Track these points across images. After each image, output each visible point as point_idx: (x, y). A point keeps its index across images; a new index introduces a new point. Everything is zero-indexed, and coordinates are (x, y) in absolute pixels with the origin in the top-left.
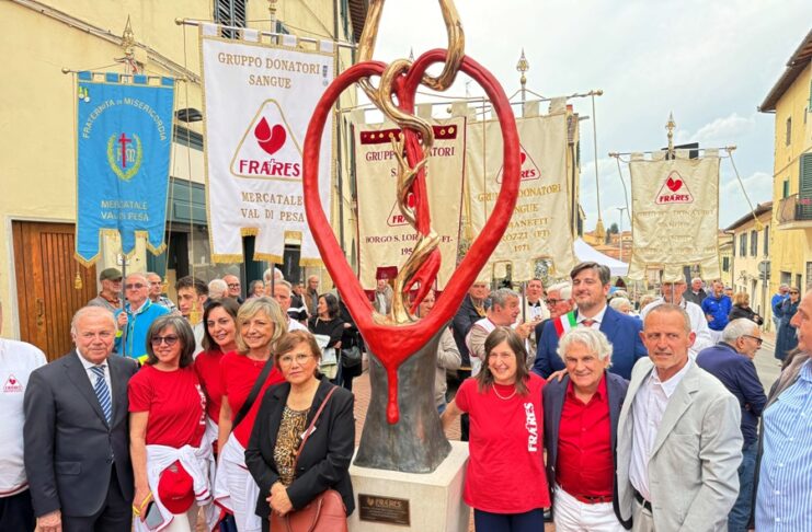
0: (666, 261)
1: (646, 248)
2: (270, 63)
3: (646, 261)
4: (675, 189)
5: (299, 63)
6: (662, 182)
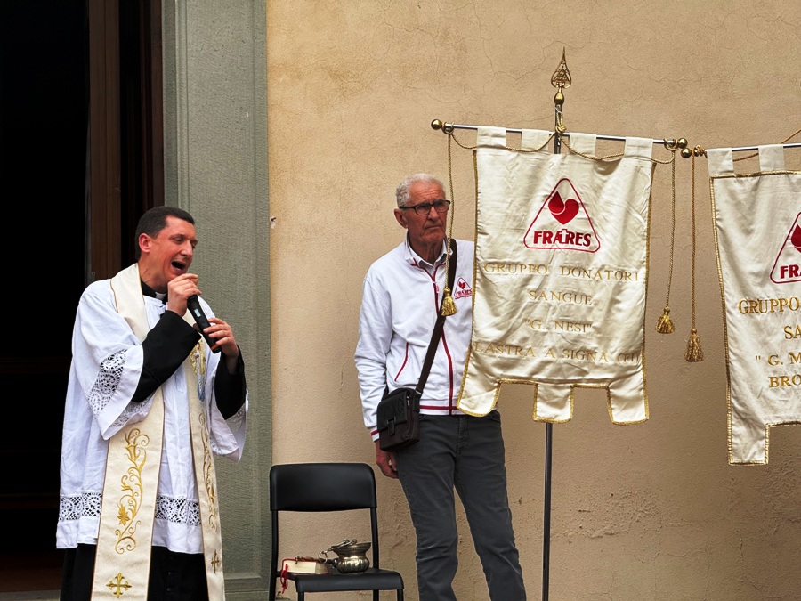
0: (541, 376)
1: (499, 344)
3: (498, 371)
4: (563, 219)
6: (538, 201)
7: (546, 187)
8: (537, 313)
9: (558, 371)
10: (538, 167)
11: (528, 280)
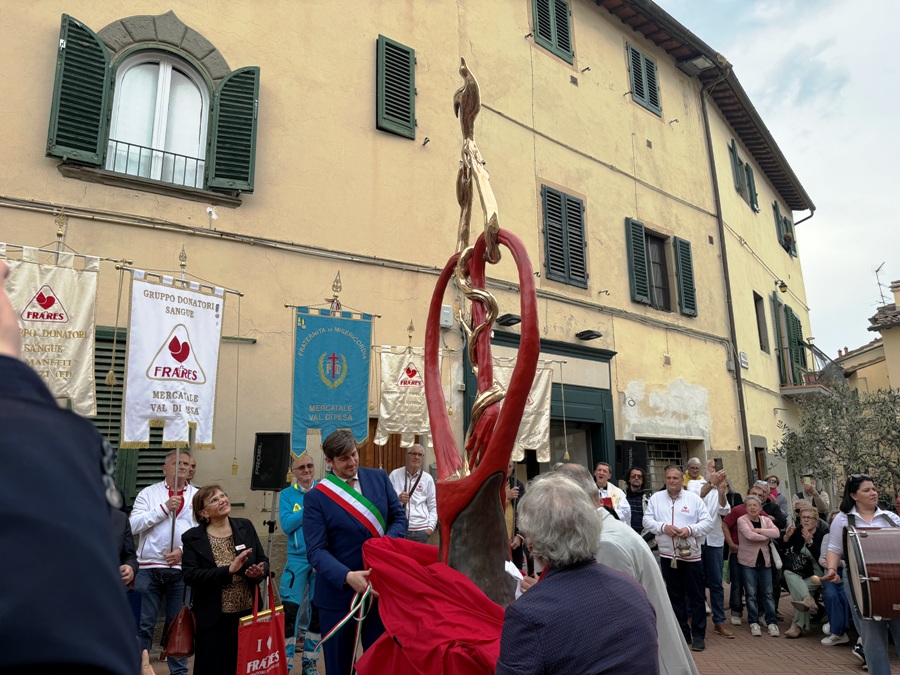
0: (403, 431)
1: (389, 420)
2: (181, 300)
3: (388, 430)
4: (411, 376)
5: (200, 301)
6: (402, 371)
7: (405, 366)
8: (402, 409)
9: (408, 429)
10: (403, 359)
11: (399, 398)
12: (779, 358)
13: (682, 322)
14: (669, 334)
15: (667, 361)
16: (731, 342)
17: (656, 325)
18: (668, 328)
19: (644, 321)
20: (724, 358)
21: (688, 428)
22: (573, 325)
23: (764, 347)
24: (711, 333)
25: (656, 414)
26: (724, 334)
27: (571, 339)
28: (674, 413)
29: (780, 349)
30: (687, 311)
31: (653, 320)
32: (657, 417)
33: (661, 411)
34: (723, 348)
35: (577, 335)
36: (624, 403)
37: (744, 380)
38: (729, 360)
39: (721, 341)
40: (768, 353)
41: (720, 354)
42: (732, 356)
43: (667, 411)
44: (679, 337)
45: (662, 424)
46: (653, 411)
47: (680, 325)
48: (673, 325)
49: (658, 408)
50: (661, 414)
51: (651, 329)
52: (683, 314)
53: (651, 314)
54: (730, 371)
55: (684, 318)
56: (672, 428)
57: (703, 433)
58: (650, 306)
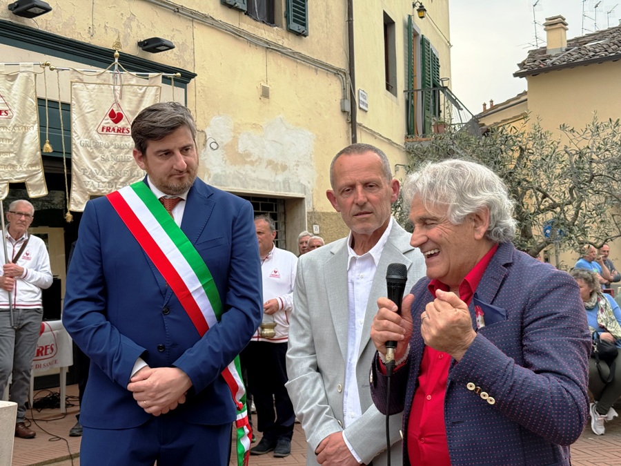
12: (407, 102)
13: (288, 42)
14: (271, 56)
15: (265, 93)
16: (349, 74)
17: (254, 41)
18: (269, 47)
19: (237, 34)
20: (338, 95)
21: (286, 183)
22: (135, 28)
23: (390, 86)
24: (324, 60)
25: (246, 163)
26: (341, 64)
27: (131, 49)
28: (270, 163)
29: (410, 92)
30: (295, 26)
31: (249, 35)
32: (248, 167)
33: (253, 158)
34: (338, 82)
35: (141, 44)
36: (204, 145)
37: (360, 125)
38: (344, 98)
39: (337, 72)
40: (396, 95)
41: (332, 90)
42: (348, 92)
43: (260, 160)
44: (283, 62)
45: (254, 175)
46: (242, 158)
47: (285, 45)
48: (276, 45)
49: (249, 155)
50: (252, 163)
51: (246, 47)
52: (290, 31)
53: (248, 25)
54: (344, 112)
55: (291, 36)
56: (265, 181)
57: (304, 189)
58: (246, 14)
